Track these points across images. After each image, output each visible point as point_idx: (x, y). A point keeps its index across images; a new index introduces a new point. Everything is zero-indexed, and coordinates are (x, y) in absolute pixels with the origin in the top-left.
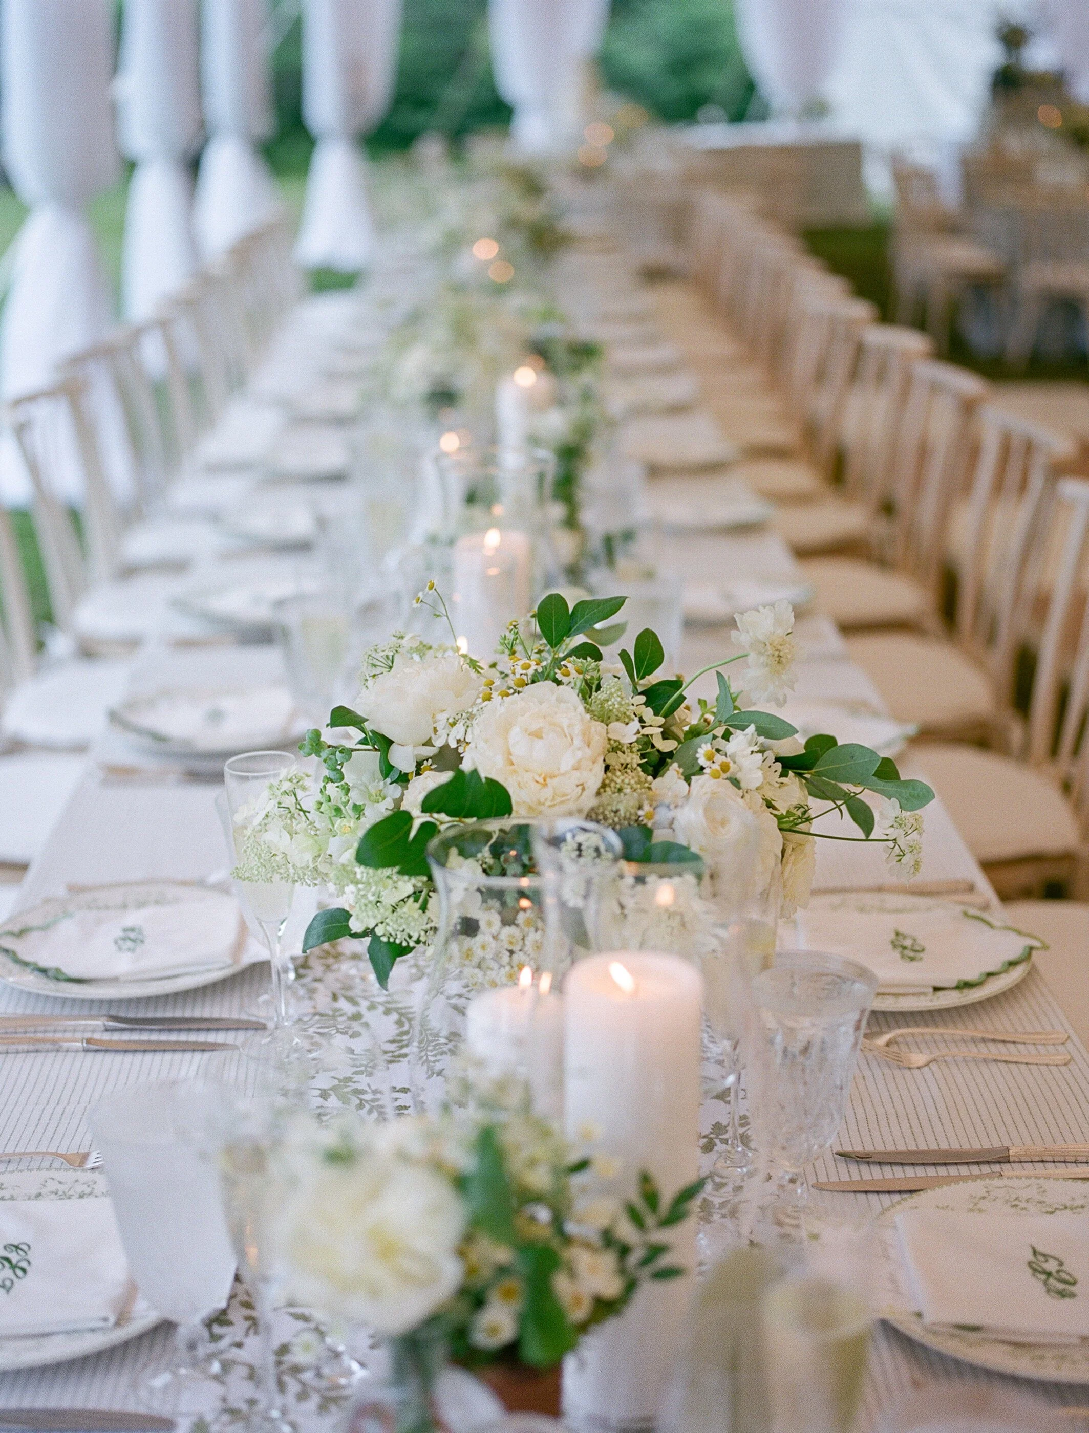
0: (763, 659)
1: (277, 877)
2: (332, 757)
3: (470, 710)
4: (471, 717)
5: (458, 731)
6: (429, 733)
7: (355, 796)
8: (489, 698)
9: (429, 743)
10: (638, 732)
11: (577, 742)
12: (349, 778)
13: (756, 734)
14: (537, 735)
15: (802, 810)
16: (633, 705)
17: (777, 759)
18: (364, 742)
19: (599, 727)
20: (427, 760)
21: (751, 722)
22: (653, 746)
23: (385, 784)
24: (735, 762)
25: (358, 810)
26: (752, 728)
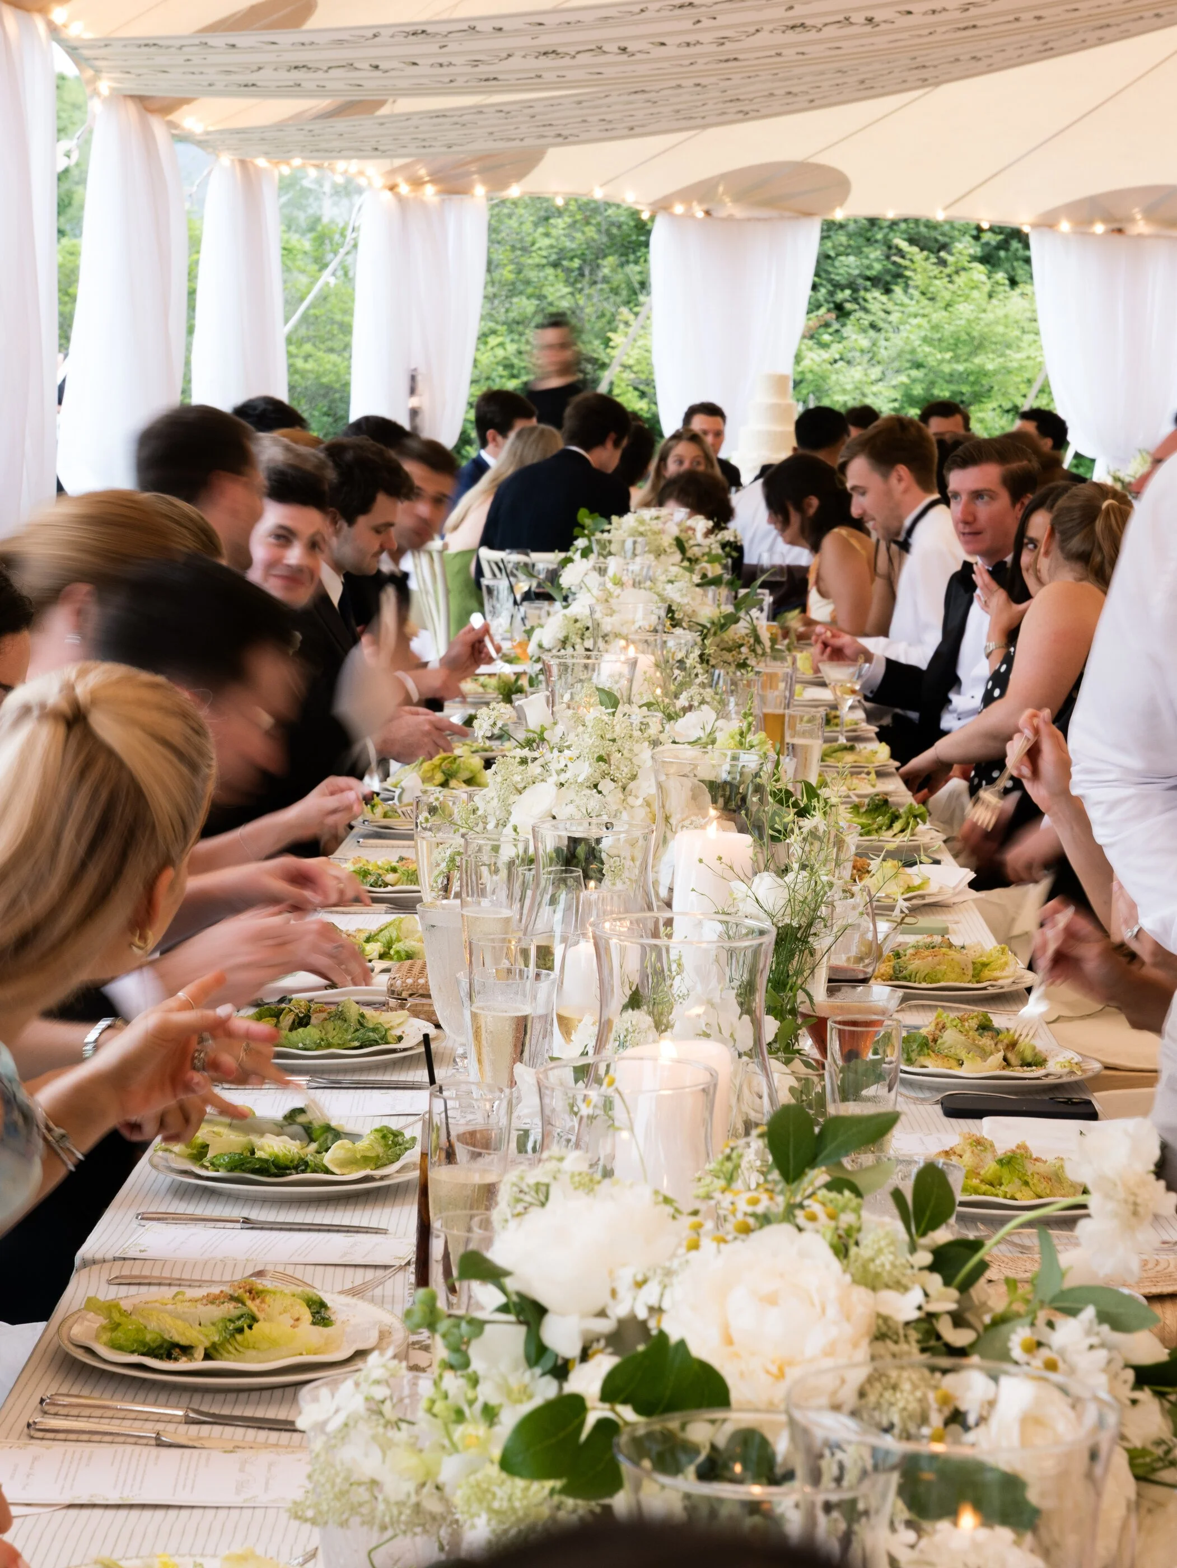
0: (1110, 1206)
1: (356, 1521)
2: (455, 1331)
3: (667, 1264)
4: (669, 1273)
5: (650, 1295)
6: (603, 1299)
7: (486, 1392)
8: (695, 1246)
9: (602, 1314)
10: (920, 1308)
11: (832, 1312)
12: (477, 1365)
13: (1095, 1321)
14: (771, 1300)
15: (1164, 1447)
16: (912, 1267)
17: (1127, 1366)
18: (504, 1309)
19: (861, 1295)
20: (598, 1340)
21: (1087, 1302)
22: (939, 1337)
23: (533, 1377)
24: (1065, 1361)
25: (490, 1414)
26: (1089, 1313)
